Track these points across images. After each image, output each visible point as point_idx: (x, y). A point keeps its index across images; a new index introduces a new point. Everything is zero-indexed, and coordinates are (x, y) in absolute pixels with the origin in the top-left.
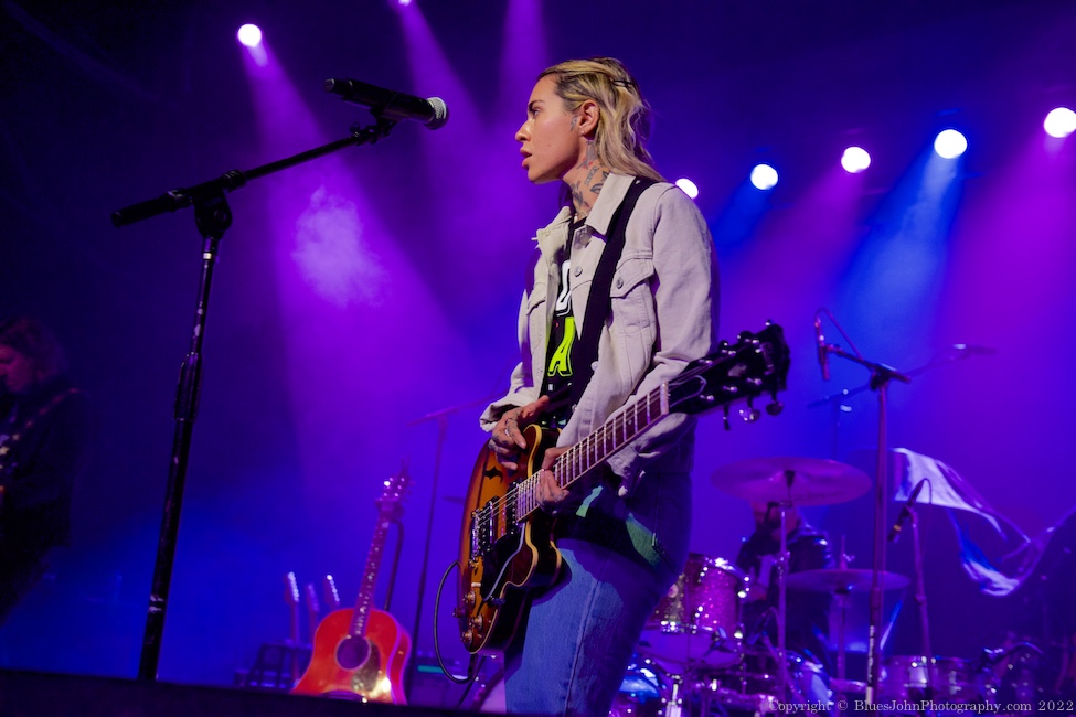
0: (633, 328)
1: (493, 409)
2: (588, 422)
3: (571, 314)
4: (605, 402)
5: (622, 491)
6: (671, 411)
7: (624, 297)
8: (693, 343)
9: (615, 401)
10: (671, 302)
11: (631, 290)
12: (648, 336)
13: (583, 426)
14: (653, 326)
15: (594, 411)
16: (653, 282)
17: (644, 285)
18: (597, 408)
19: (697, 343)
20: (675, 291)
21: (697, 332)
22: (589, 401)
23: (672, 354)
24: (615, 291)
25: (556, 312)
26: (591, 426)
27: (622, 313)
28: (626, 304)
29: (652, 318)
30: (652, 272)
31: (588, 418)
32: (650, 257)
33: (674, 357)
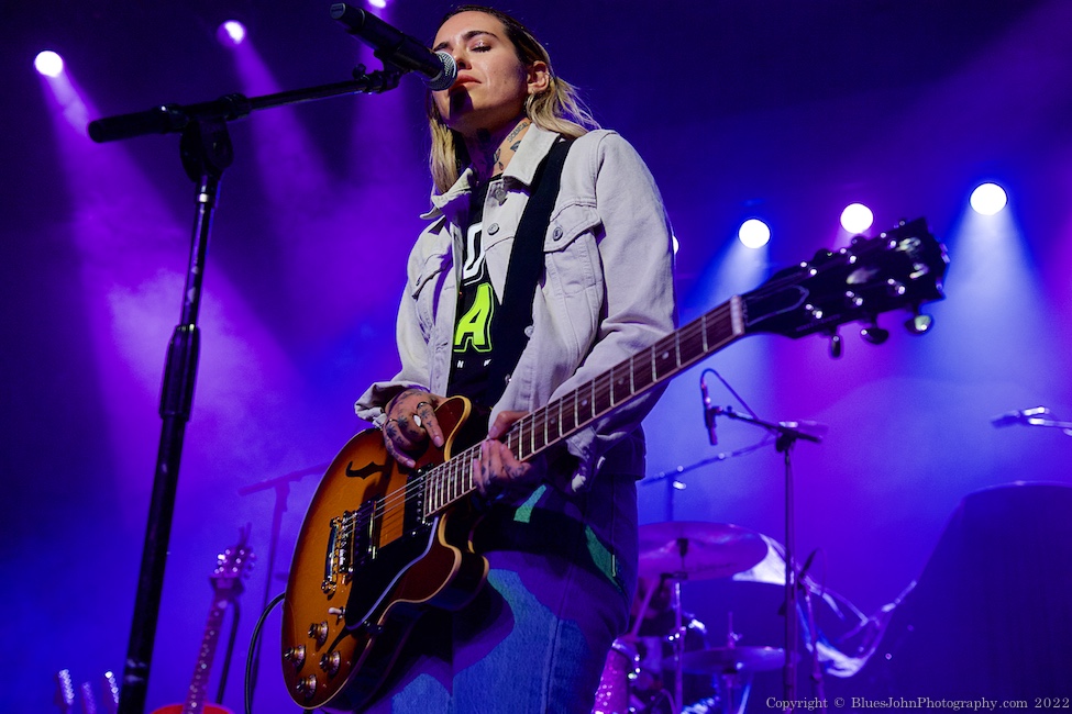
0: (576, 287)
1: (376, 392)
2: (527, 397)
3: (487, 279)
4: (548, 372)
5: (578, 481)
6: (748, 331)
7: (562, 250)
8: (653, 302)
9: (560, 373)
10: (621, 258)
11: (573, 241)
12: (593, 297)
13: (522, 402)
14: (600, 285)
15: (534, 382)
16: (598, 231)
17: (589, 234)
18: (538, 377)
19: (658, 303)
20: (626, 244)
21: (658, 290)
22: (528, 371)
23: (628, 315)
24: (549, 244)
25: (463, 281)
26: (531, 403)
27: (559, 269)
28: (567, 258)
29: (599, 275)
30: (599, 221)
31: (527, 391)
32: (593, 205)
33: (629, 318)
